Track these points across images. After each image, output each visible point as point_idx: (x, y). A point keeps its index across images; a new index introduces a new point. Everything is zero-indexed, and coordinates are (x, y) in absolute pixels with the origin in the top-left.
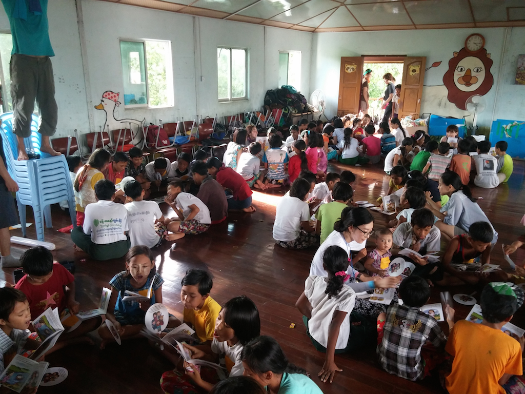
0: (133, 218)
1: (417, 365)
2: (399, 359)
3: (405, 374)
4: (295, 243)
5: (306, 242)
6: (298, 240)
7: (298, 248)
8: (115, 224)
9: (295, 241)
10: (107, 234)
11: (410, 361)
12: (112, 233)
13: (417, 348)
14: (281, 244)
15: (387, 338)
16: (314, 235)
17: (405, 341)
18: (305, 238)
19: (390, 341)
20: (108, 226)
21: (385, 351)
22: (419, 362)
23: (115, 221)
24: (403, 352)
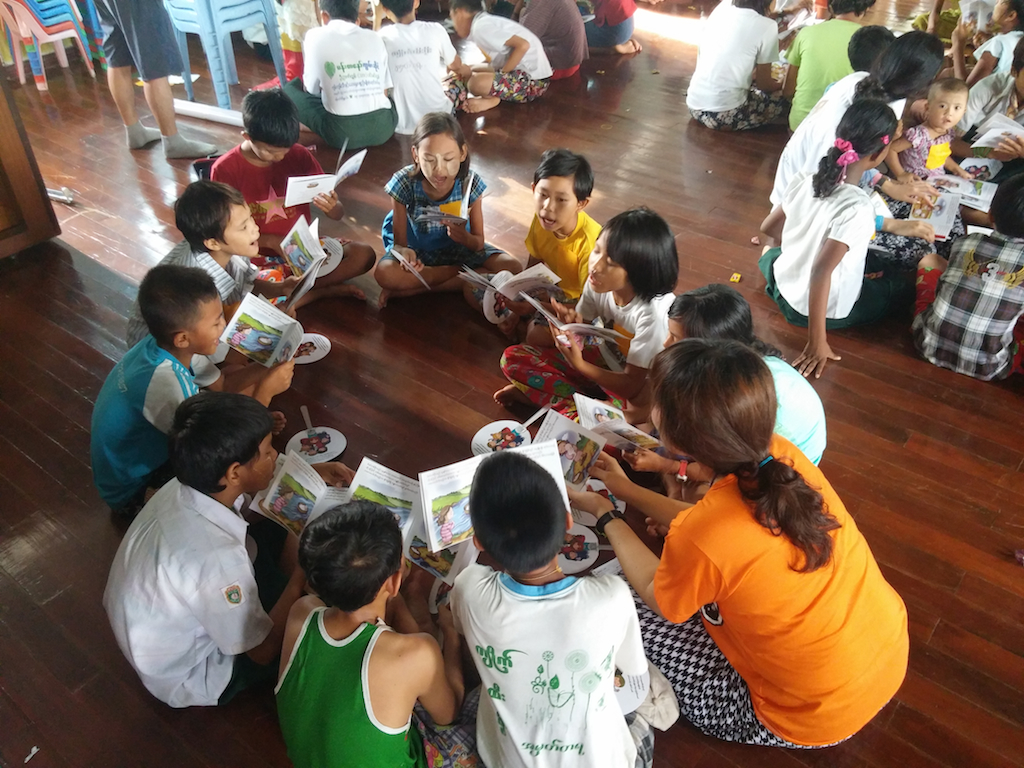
0: (400, 61)
1: (1003, 351)
2: (967, 339)
3: (973, 367)
4: (736, 116)
5: (759, 114)
6: (743, 111)
7: (740, 127)
8: (368, 72)
9: (735, 112)
10: (353, 94)
11: (988, 344)
12: (362, 93)
13: (1011, 319)
14: (704, 117)
15: (948, 298)
16: (777, 99)
17: (988, 304)
18: (758, 106)
19: (954, 303)
20: (354, 77)
21: (938, 323)
22: (1007, 345)
23: (367, 66)
24: (978, 325)
